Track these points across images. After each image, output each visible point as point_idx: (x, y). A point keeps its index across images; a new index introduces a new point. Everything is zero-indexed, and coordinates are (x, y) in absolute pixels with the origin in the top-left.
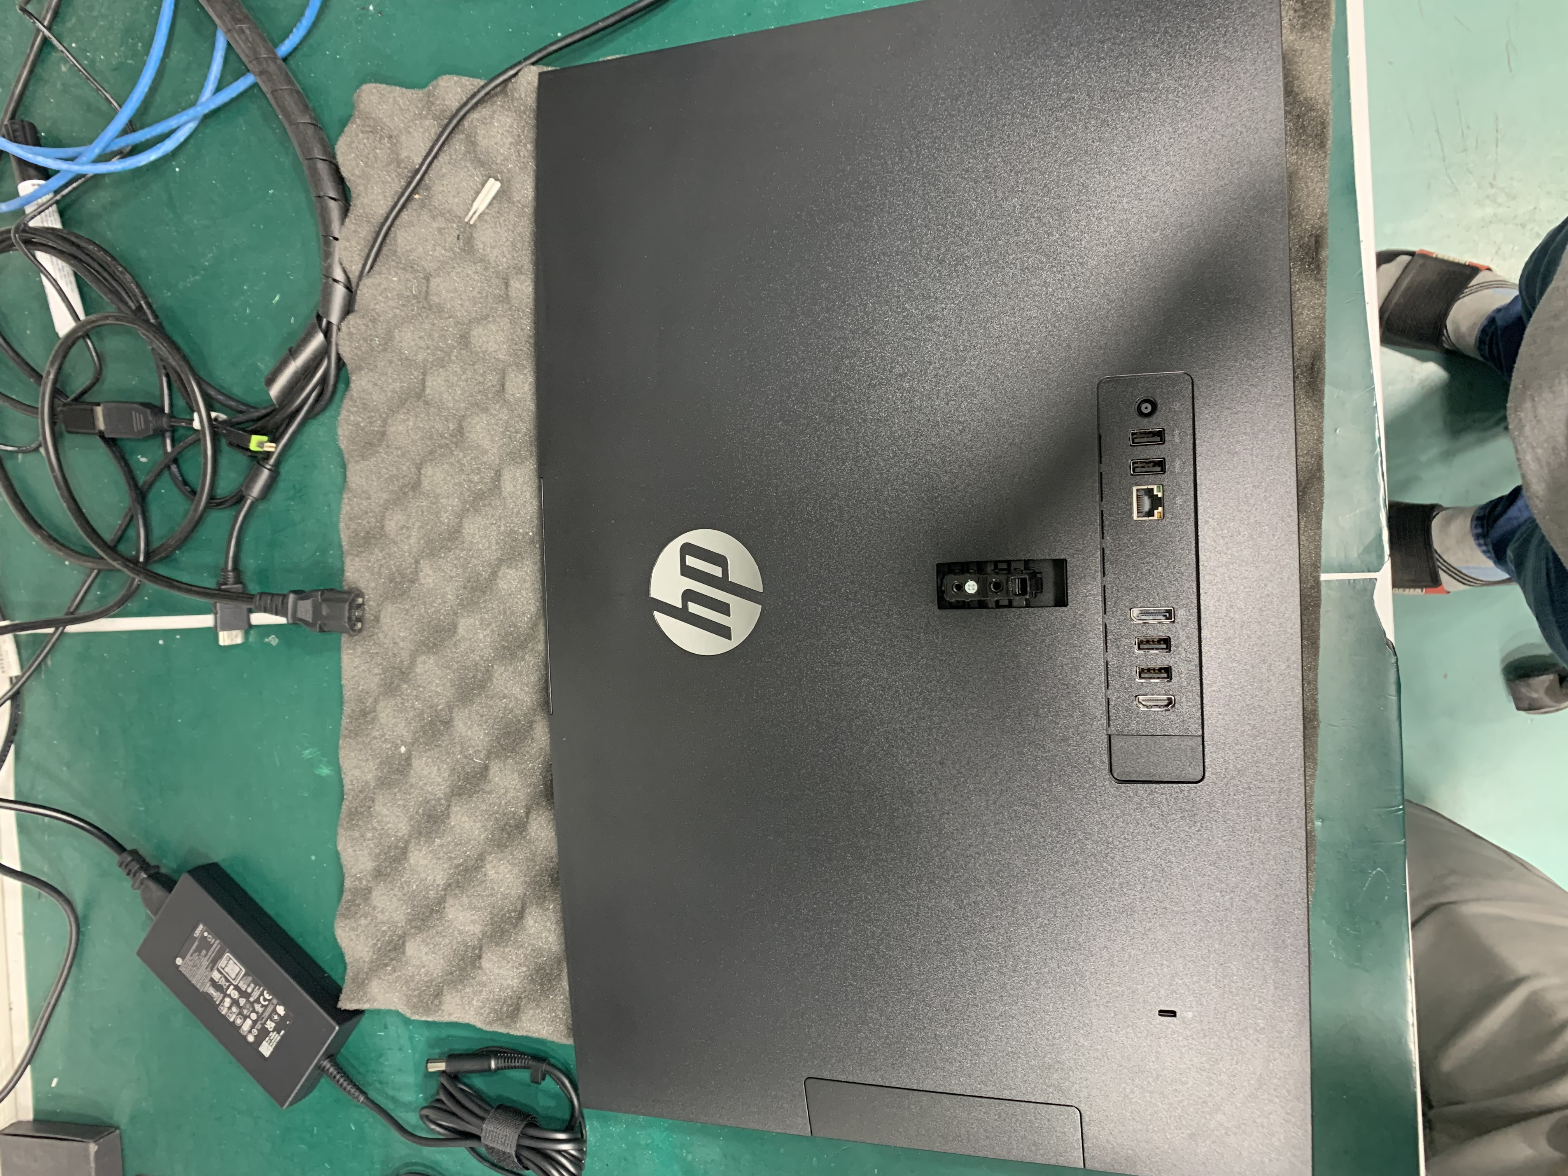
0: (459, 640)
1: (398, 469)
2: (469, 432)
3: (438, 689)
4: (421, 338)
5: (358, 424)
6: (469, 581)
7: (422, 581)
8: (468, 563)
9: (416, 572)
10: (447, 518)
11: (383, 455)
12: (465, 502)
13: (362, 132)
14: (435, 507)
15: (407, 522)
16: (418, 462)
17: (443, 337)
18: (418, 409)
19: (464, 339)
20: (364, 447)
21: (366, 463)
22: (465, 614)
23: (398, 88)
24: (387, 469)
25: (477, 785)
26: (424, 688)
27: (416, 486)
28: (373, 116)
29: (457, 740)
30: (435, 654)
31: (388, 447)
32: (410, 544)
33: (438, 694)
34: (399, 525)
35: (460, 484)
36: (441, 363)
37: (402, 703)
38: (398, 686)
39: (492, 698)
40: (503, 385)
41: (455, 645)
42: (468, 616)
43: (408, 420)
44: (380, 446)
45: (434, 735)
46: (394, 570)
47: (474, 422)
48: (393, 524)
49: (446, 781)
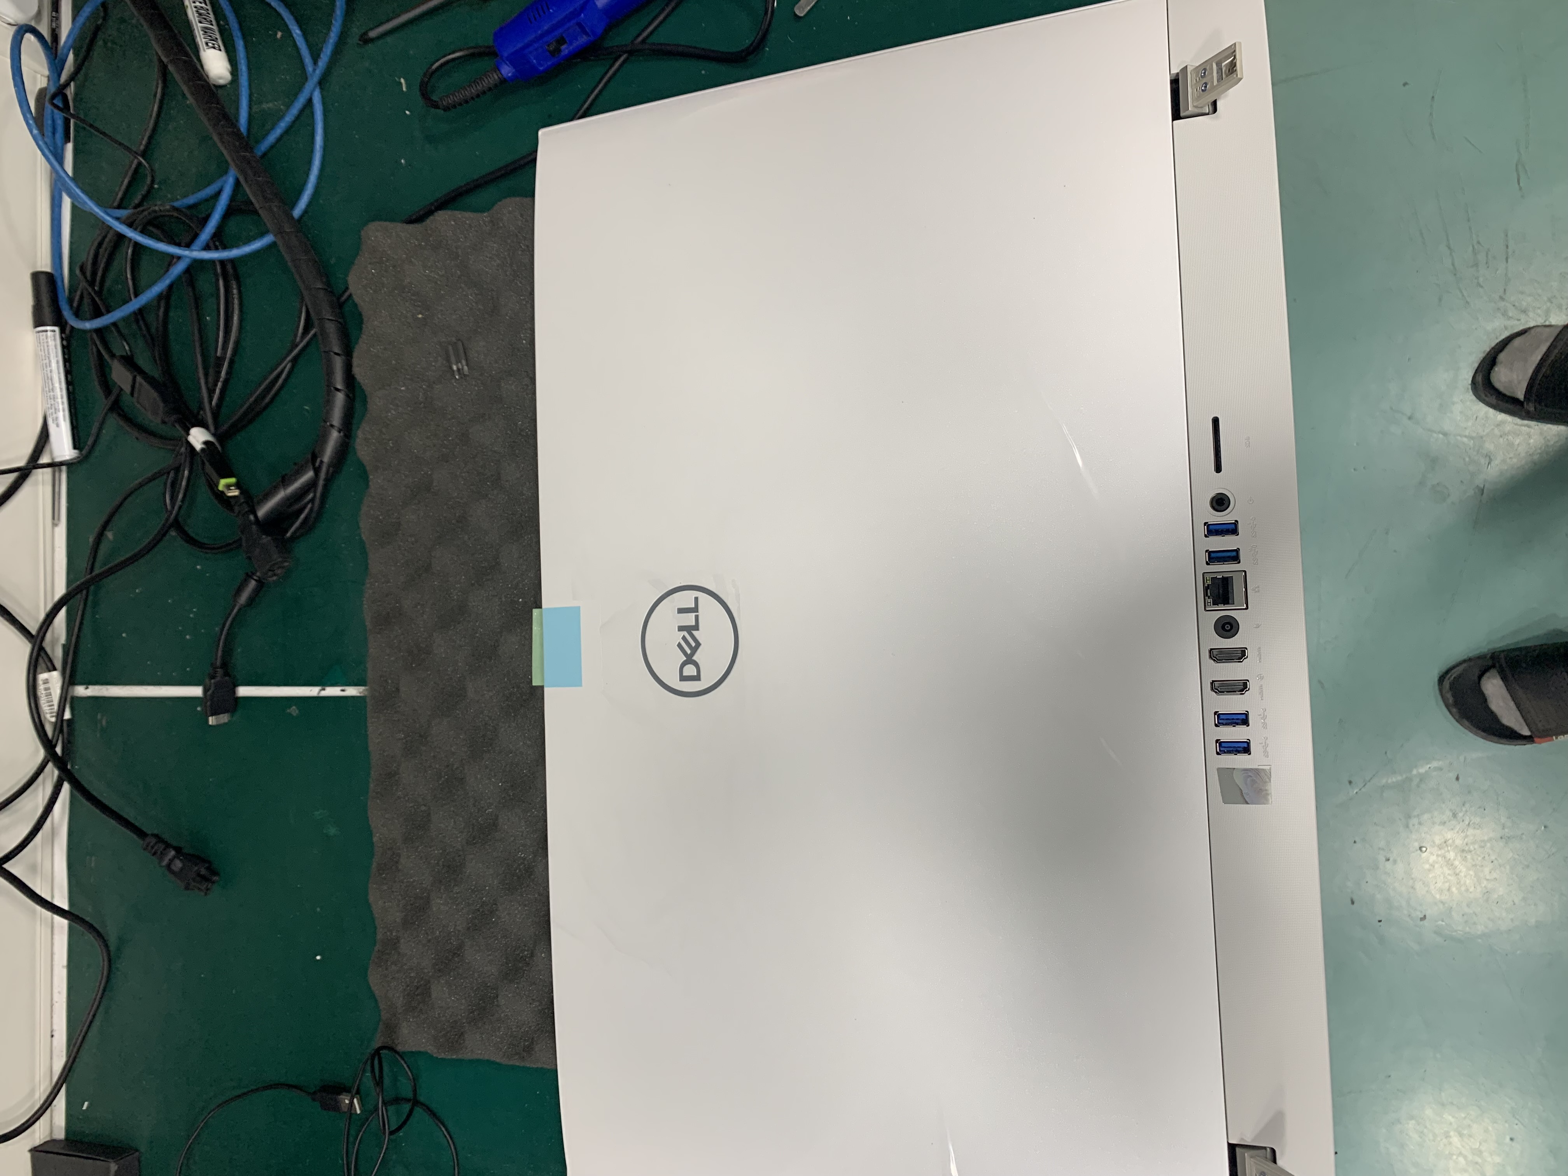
0: (469, 703)
1: (412, 554)
3: (453, 749)
5: (377, 517)
6: (476, 649)
7: (436, 652)
8: (475, 633)
9: (430, 644)
10: (456, 594)
11: (399, 542)
12: (470, 578)
13: (370, 263)
14: (445, 585)
15: (421, 600)
16: (430, 546)
17: (447, 436)
18: (427, 500)
19: (465, 437)
20: (382, 537)
21: (384, 550)
22: (473, 678)
23: (399, 224)
24: (403, 555)
25: (490, 834)
26: (440, 748)
27: (428, 568)
28: (379, 249)
29: (470, 794)
30: (448, 716)
31: (403, 535)
32: (424, 620)
33: (453, 753)
34: (414, 603)
35: (465, 563)
36: (446, 459)
37: (421, 764)
38: (418, 748)
39: (499, 753)
40: (499, 474)
41: (466, 707)
42: (476, 680)
43: (419, 510)
44: (396, 535)
45: (450, 792)
46: (412, 644)
47: (475, 507)
48: (408, 603)
49: (462, 832)
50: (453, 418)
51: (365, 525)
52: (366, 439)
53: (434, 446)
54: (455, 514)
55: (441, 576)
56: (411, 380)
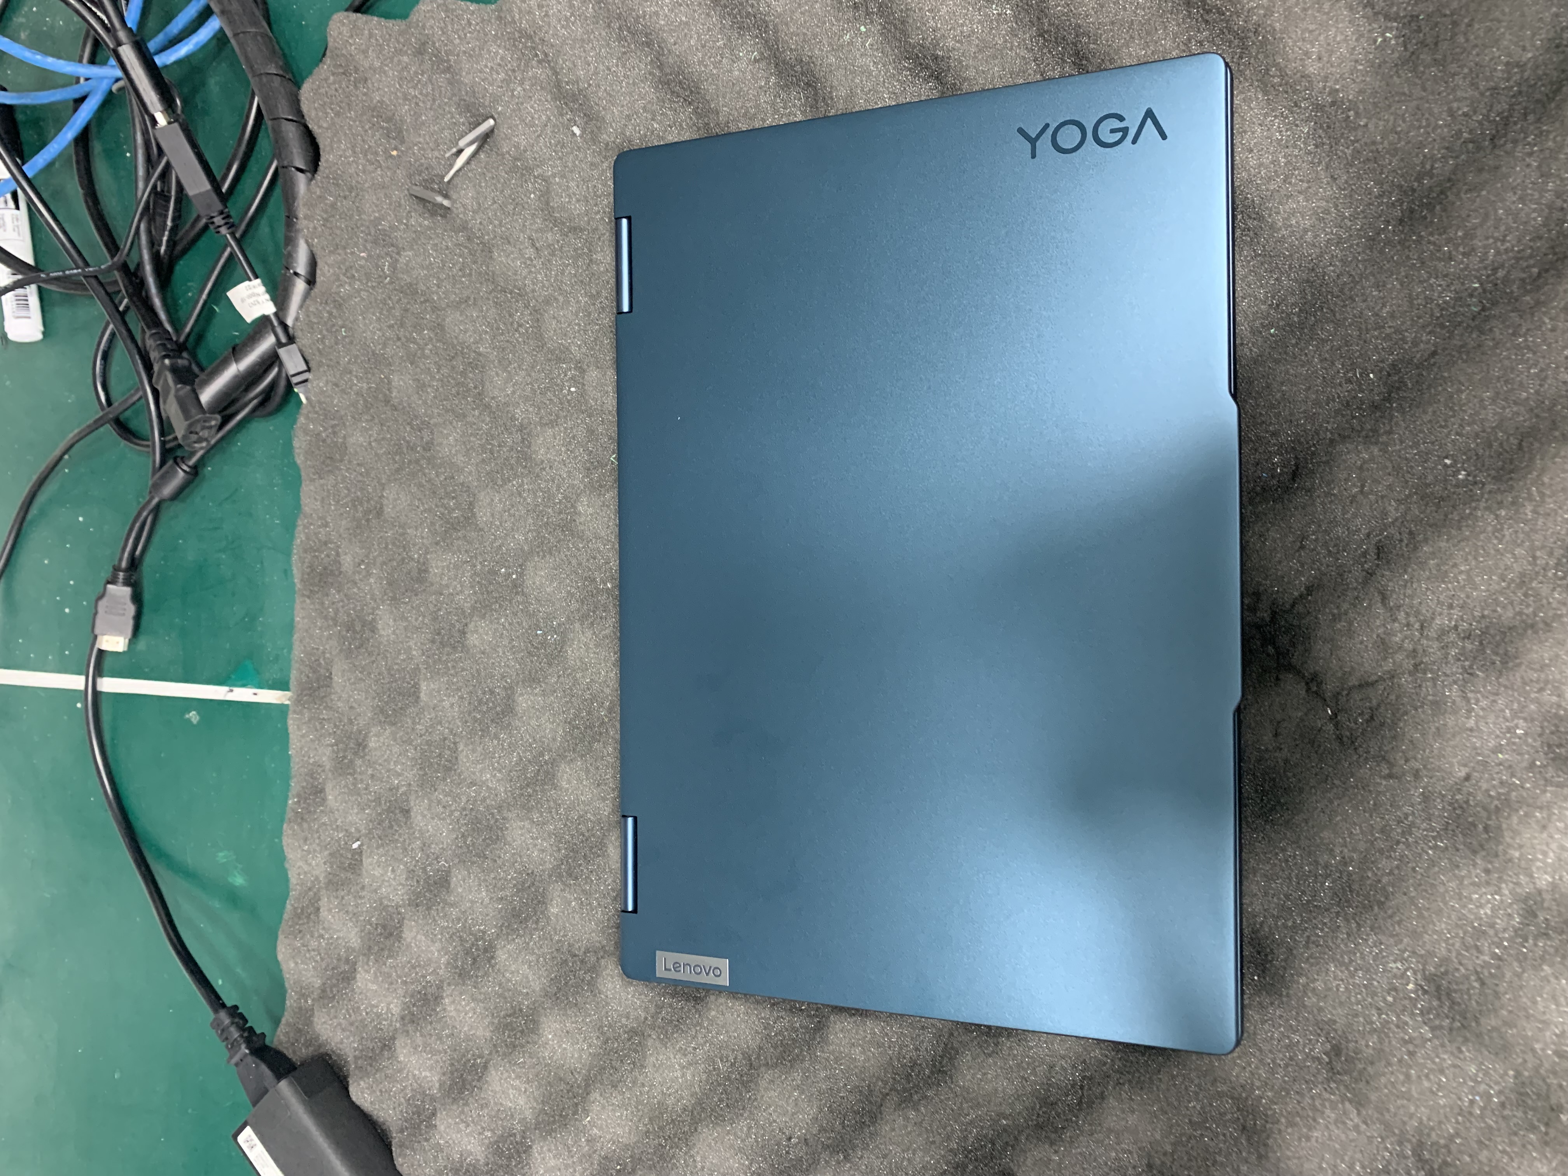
0: (423, 708)
2: (442, 444)
3: (397, 769)
5: (319, 434)
6: (438, 634)
7: (382, 632)
8: (439, 610)
9: (376, 620)
11: (344, 472)
12: (436, 533)
13: (333, 74)
14: (401, 538)
15: (367, 556)
17: (418, 325)
18: (383, 416)
19: (440, 330)
20: (323, 463)
21: (322, 481)
22: (430, 676)
23: (376, 18)
24: (349, 490)
25: (439, 894)
26: (381, 765)
27: (380, 513)
28: (344, 52)
29: (417, 834)
30: (393, 724)
31: (350, 462)
32: (370, 585)
33: (398, 774)
34: (356, 560)
35: (431, 511)
36: (412, 359)
37: (354, 784)
38: (351, 761)
39: (459, 784)
41: (419, 714)
42: (433, 678)
43: (371, 429)
44: (341, 460)
45: (391, 826)
46: (353, 615)
47: (446, 431)
48: (349, 558)
49: (404, 885)
50: (425, 301)
51: (300, 443)
52: (310, 324)
53: (399, 339)
54: (422, 438)
55: (396, 526)
56: (374, 242)
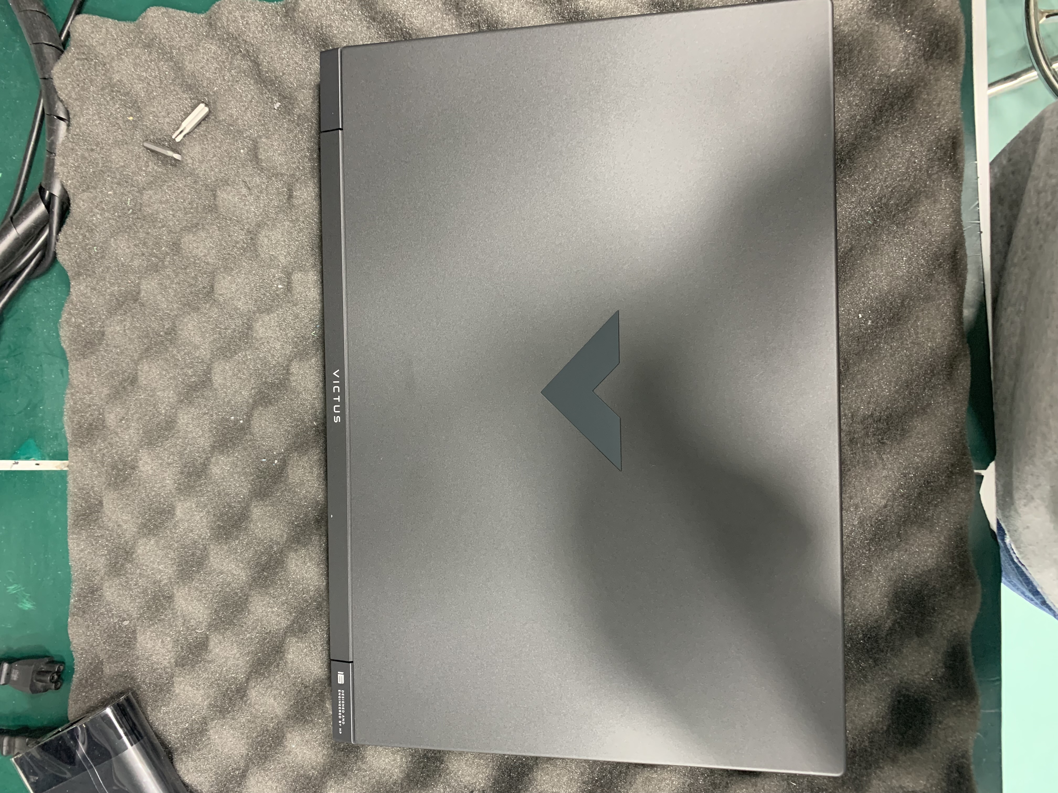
0: (178, 522)
1: (117, 365)
2: (182, 330)
3: (160, 567)
4: (135, 245)
5: (80, 325)
6: (185, 467)
7: (142, 469)
8: (185, 450)
9: (135, 460)
10: (164, 409)
11: (102, 352)
12: (180, 394)
13: (78, 59)
14: (152, 399)
15: (127, 414)
16: (136, 358)
17: (157, 244)
18: (133, 311)
19: (176, 247)
20: (85, 346)
21: (86, 361)
22: (182, 498)
23: (110, 20)
24: (107, 366)
25: (200, 655)
26: (147, 566)
27: (134, 381)
28: (87, 43)
29: (179, 613)
30: (154, 535)
31: (107, 345)
32: (129, 434)
33: (160, 571)
34: (118, 417)
35: (174, 378)
36: (155, 268)
37: (126, 582)
38: (122, 565)
39: (210, 574)
40: (212, 287)
41: (175, 526)
42: (185, 500)
43: (125, 320)
44: (100, 344)
45: (158, 610)
46: (116, 458)
47: (185, 320)
48: (112, 416)
49: (170, 652)
50: (163, 227)
51: (65, 333)
52: (68, 244)
55: (148, 390)
56: (119, 184)
